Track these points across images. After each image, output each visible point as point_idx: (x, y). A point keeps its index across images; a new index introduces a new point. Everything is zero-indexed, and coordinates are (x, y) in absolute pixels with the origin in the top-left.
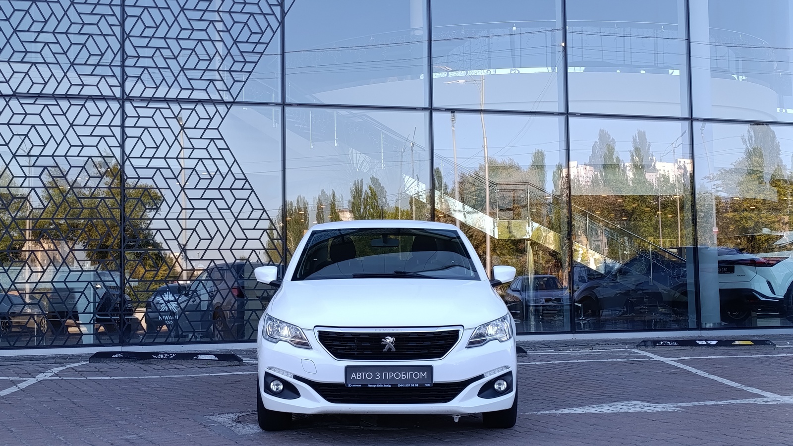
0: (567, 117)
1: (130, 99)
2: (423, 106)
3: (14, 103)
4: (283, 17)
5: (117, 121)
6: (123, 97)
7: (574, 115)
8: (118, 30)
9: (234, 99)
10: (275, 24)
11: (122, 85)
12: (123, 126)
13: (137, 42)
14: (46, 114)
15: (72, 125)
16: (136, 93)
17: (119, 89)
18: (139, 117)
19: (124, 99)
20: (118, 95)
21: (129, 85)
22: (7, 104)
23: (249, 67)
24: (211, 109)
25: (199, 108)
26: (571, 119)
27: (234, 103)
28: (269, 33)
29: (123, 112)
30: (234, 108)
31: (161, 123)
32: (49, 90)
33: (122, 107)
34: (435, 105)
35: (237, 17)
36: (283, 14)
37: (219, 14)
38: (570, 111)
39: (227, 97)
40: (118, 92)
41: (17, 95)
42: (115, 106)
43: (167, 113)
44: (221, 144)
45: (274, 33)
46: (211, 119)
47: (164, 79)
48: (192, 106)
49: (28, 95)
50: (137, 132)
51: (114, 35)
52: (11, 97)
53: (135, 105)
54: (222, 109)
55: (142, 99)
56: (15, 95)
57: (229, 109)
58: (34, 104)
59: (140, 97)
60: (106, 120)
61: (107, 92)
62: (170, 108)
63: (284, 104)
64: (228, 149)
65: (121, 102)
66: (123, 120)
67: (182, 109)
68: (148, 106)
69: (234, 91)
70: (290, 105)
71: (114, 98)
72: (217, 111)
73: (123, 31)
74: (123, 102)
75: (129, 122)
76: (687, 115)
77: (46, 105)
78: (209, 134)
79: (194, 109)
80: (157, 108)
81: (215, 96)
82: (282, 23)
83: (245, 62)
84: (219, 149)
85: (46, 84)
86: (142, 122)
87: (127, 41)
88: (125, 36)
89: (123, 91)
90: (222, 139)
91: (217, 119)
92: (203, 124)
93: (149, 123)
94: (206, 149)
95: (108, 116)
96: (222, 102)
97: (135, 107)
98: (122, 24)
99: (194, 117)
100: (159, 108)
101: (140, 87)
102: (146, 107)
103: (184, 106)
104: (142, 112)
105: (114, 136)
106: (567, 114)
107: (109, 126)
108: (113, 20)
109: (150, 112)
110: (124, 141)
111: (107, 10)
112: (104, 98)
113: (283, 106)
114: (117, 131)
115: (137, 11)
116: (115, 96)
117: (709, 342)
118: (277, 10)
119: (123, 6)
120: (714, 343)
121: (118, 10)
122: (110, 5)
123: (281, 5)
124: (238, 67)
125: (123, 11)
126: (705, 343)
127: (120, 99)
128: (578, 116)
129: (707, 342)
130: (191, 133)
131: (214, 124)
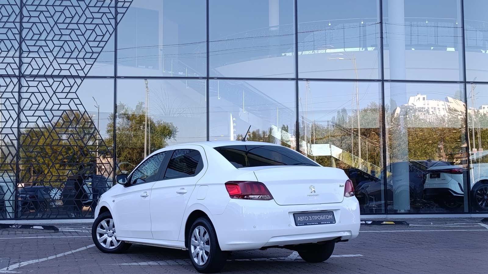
0: (297, 81)
1: (24, 76)
2: (204, 76)
4: (116, 26)
5: (16, 89)
6: (20, 75)
8: (18, 37)
9: (86, 75)
10: (111, 30)
11: (19, 68)
12: (19, 92)
13: (28, 43)
16: (27, 73)
17: (18, 70)
18: (29, 87)
19: (21, 76)
20: (17, 74)
21: (24, 67)
23: (95, 56)
24: (72, 81)
25: (65, 81)
26: (300, 82)
27: (86, 77)
28: (108, 35)
29: (20, 84)
30: (86, 80)
31: (42, 89)
33: (19, 81)
34: (210, 76)
35: (89, 27)
36: (117, 24)
37: (77, 25)
39: (81, 74)
40: (17, 72)
42: (15, 80)
43: (46, 84)
44: (77, 101)
45: (111, 35)
46: (71, 87)
47: (44, 64)
48: (60, 80)
50: (28, 95)
51: (16, 39)
53: (27, 80)
54: (78, 81)
55: (31, 76)
57: (82, 81)
59: (30, 75)
60: (10, 89)
61: (11, 72)
62: (47, 81)
64: (82, 104)
65: (18, 78)
66: (20, 89)
67: (54, 81)
68: (35, 80)
69: (86, 70)
70: (120, 77)
71: (15, 76)
72: (75, 82)
73: (21, 37)
74: (20, 78)
75: (24, 89)
78: (70, 96)
79: (61, 81)
80: (40, 81)
81: (74, 73)
82: (115, 29)
83: (93, 53)
84: (76, 105)
86: (31, 90)
87: (23, 43)
88: (22, 40)
89: (20, 72)
90: (78, 98)
91: (75, 87)
92: (67, 90)
93: (35, 90)
94: (68, 104)
95: (11, 86)
96: (78, 77)
97: (27, 81)
98: (20, 33)
99: (62, 86)
101: (30, 69)
102: (33, 81)
103: (55, 80)
104: (31, 84)
105: (14, 98)
107: (12, 92)
108: (15, 31)
109: (35, 84)
110: (20, 100)
111: (12, 25)
112: (9, 76)
113: (115, 78)
114: (16, 95)
115: (29, 25)
116: (15, 74)
117: (367, 222)
118: (113, 22)
119: (21, 22)
120: (370, 222)
121: (18, 25)
122: (14, 22)
123: (115, 18)
124: (88, 55)
125: (21, 25)
126: (364, 223)
127: (18, 76)
128: (305, 80)
129: (365, 222)
130: (59, 95)
131: (74, 90)
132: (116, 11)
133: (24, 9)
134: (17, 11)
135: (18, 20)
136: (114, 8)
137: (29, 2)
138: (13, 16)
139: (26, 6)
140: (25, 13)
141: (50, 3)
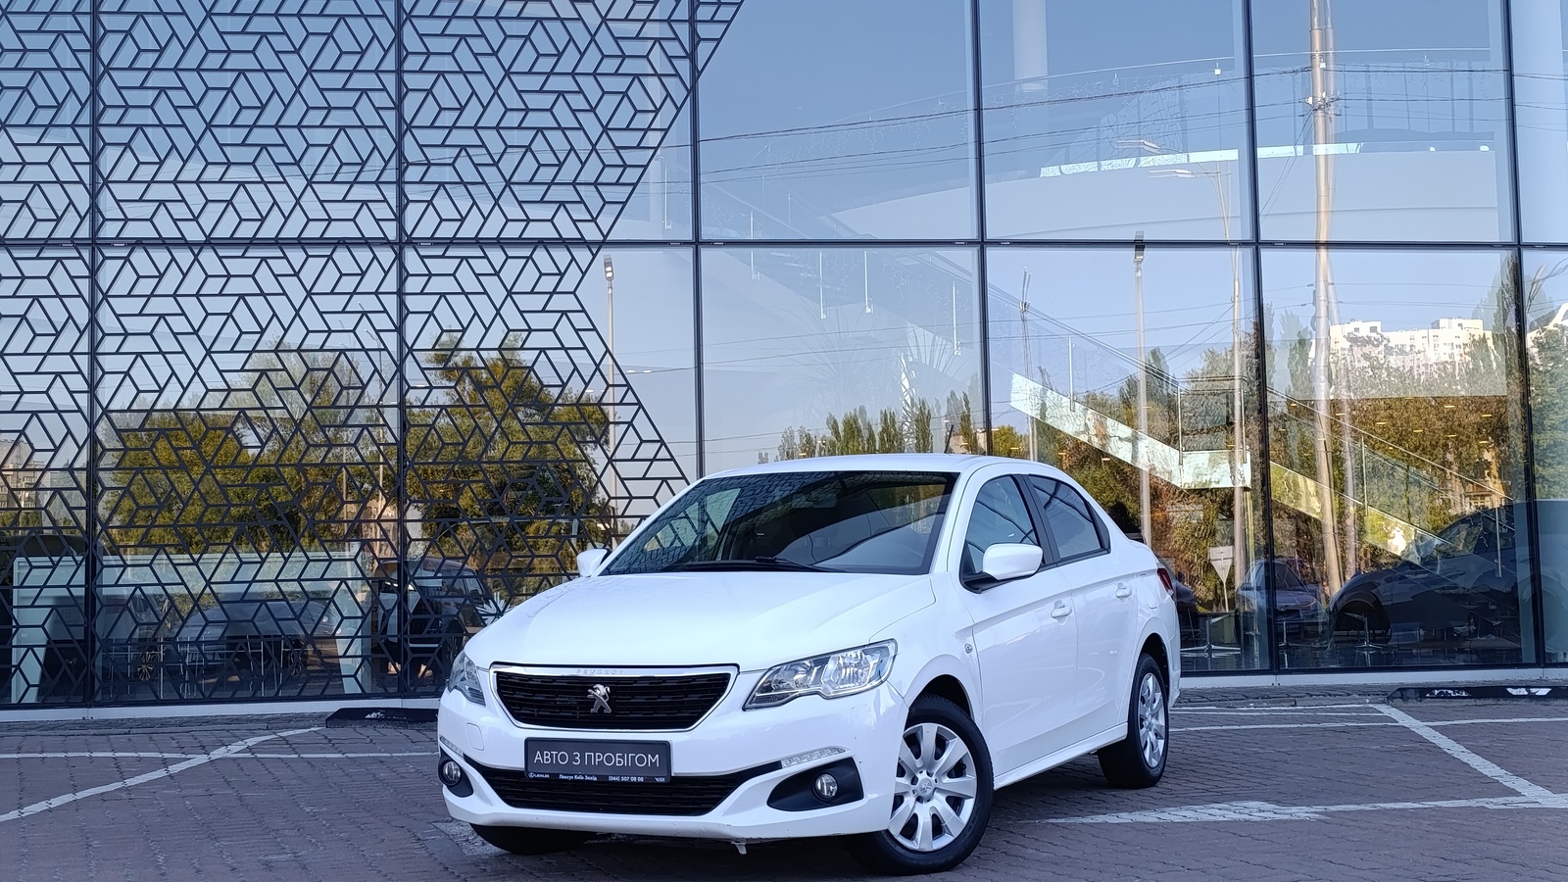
0: (1257, 249)
1: (413, 243)
2: (969, 237)
3: (208, 257)
4: (695, 79)
5: (391, 284)
6: (400, 239)
7: (1271, 244)
8: (390, 117)
9: (605, 237)
10: (679, 93)
11: (399, 218)
12: (400, 293)
13: (425, 137)
14: (264, 275)
15: (309, 294)
16: (424, 231)
17: (394, 224)
18: (430, 275)
19: (404, 242)
20: (392, 235)
21: (412, 213)
22: (196, 259)
23: (631, 175)
24: (561, 256)
25: (540, 255)
26: (1265, 253)
27: (604, 243)
28: (669, 110)
29: (402, 267)
30: (604, 253)
31: (471, 284)
32: (269, 231)
33: (399, 258)
34: (990, 235)
35: (609, 84)
36: (695, 73)
37: (574, 78)
38: (1263, 237)
39: (591, 233)
40: (391, 231)
41: (212, 241)
42: (386, 256)
43: (482, 266)
44: (580, 321)
45: (679, 109)
46: (562, 275)
47: (474, 203)
48: (527, 252)
49: (231, 242)
50: (426, 303)
51: (385, 126)
52: (202, 245)
53: (422, 254)
54: (583, 255)
55: (434, 241)
56: (210, 243)
57: (594, 256)
58: (243, 257)
59: (432, 238)
60: (370, 283)
61: (372, 231)
62: (486, 257)
63: (697, 243)
64: (594, 329)
65: (396, 248)
66: (401, 282)
67: (508, 257)
68: (446, 255)
69: (605, 222)
70: (710, 243)
71: (384, 242)
72: (573, 258)
73: (400, 118)
74: (401, 249)
75: (413, 285)
76: (1509, 238)
77: (264, 259)
78: (558, 303)
79: (529, 258)
80: (462, 258)
81: (569, 232)
82: (692, 91)
83: (625, 166)
84: (577, 331)
85: (263, 219)
86: (436, 285)
87: (408, 137)
88: (404, 128)
89: (401, 229)
90: (583, 311)
91: (574, 274)
92: (548, 284)
93: (447, 285)
94: (553, 330)
95: (374, 275)
96: (582, 242)
97: (422, 258)
98: (398, 107)
99: (531, 273)
100: (466, 258)
101: (431, 218)
102: (443, 256)
103: (511, 252)
104: (435, 266)
105: (385, 311)
106: (1256, 244)
107: (377, 293)
108: (382, 99)
109: (448, 266)
110: (402, 319)
111: (371, 81)
112: (366, 242)
113: (697, 247)
114: (391, 303)
115: (425, 81)
116: (386, 237)
117: (1533, 690)
118: (684, 67)
119: (399, 71)
120: (1544, 692)
121: (390, 81)
122: (377, 71)
123: (692, 56)
124: (611, 175)
125: (400, 82)
126: (1526, 693)
127: (396, 244)
128: (1280, 247)
129: (1529, 691)
130: (525, 302)
131: (568, 284)
132: (693, 33)
133: (407, 29)
134: (387, 35)
135: (390, 63)
136: (687, 25)
137: (423, 8)
138: (375, 54)
139: (414, 21)
140: (411, 41)
141: (490, 9)
